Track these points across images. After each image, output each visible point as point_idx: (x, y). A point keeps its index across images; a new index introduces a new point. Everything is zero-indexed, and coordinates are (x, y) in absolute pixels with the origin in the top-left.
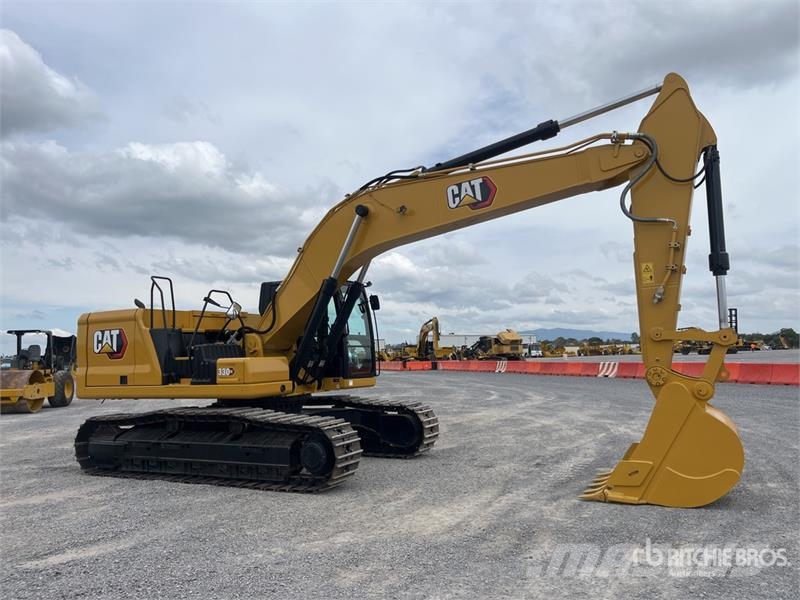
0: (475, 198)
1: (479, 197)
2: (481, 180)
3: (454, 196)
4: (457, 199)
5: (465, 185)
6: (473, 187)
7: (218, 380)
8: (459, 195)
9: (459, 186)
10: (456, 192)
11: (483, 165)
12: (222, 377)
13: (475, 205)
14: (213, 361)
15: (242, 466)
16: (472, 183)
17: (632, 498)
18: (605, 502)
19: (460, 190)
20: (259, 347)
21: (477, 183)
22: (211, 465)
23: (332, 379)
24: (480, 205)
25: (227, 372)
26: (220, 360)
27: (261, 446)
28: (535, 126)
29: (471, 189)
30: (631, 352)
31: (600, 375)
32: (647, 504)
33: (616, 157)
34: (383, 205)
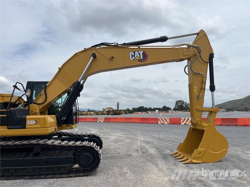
0: (140, 58)
1: (142, 58)
2: (142, 52)
3: (132, 56)
4: (133, 57)
5: (137, 53)
6: (139, 54)
7: (27, 126)
8: (134, 56)
9: (134, 53)
10: (133, 54)
11: (143, 46)
12: (29, 125)
13: (140, 61)
14: (23, 117)
15: (43, 168)
16: (139, 52)
17: (199, 161)
18: (191, 164)
19: (134, 54)
20: (38, 111)
21: (141, 53)
22: (22, 169)
23: (66, 125)
24: (142, 61)
25: (34, 122)
26: (28, 117)
27: (55, 157)
28: (160, 37)
29: (139, 55)
30: (92, 115)
31: (98, 121)
32: (203, 163)
33: (188, 52)
34: (101, 55)
